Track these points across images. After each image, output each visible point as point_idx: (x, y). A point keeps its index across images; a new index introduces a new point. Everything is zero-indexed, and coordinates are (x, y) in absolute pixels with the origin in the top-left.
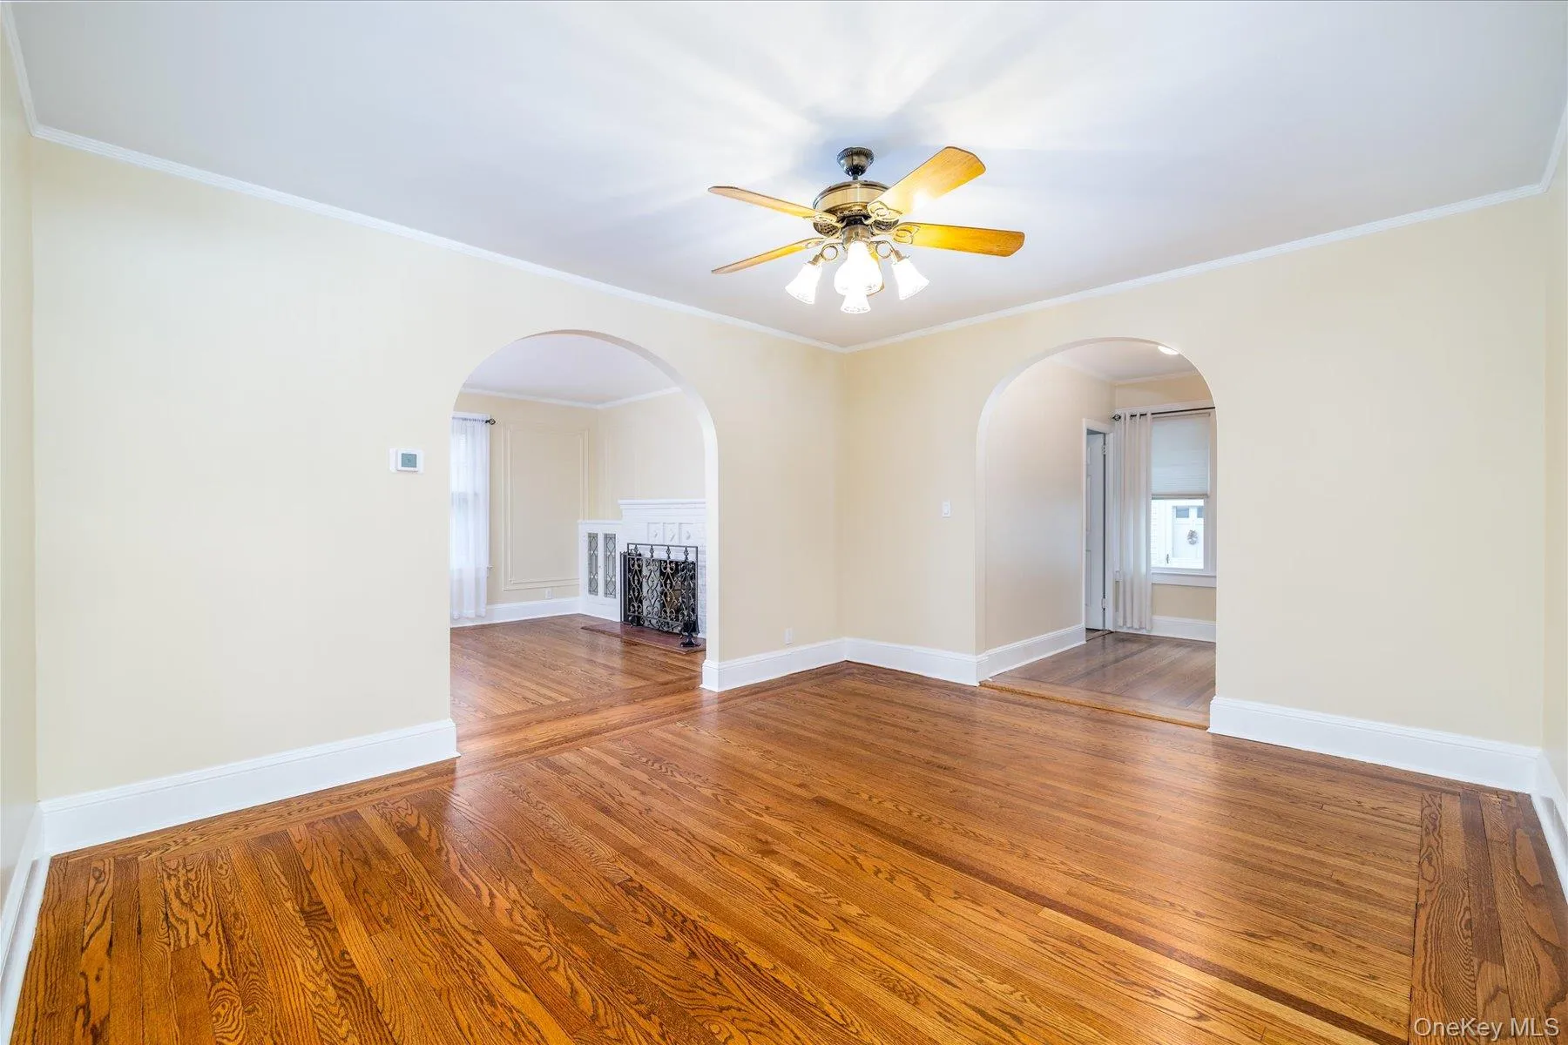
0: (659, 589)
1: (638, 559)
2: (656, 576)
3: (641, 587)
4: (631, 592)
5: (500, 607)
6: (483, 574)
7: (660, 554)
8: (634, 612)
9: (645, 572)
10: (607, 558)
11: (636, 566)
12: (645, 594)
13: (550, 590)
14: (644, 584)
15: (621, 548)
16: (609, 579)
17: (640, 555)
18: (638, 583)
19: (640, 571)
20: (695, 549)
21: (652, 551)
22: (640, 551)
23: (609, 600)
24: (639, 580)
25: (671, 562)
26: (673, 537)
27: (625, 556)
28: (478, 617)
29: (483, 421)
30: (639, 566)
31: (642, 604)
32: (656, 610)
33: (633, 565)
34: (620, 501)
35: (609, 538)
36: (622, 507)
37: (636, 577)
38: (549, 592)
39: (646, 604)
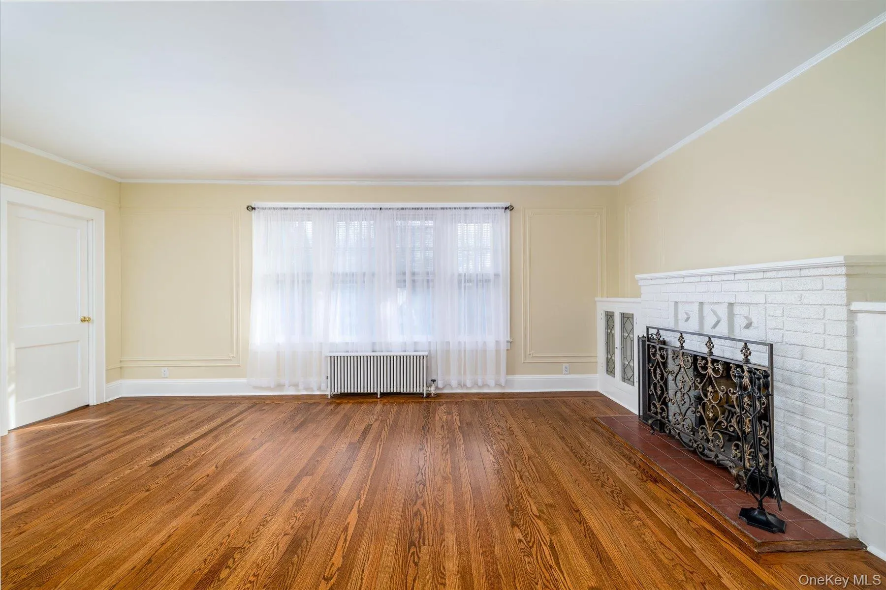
0: (693, 393)
1: (661, 349)
2: (688, 376)
3: (666, 383)
4: (652, 388)
5: (517, 377)
6: (503, 347)
7: (695, 345)
8: (656, 413)
9: (672, 365)
10: (624, 339)
11: (658, 356)
12: (671, 393)
13: (567, 365)
14: (671, 383)
15: (639, 331)
16: (626, 363)
17: (664, 343)
18: (662, 378)
19: (665, 364)
20: (766, 349)
21: (681, 339)
22: (665, 336)
23: (626, 386)
24: (662, 375)
25: (714, 361)
26: (718, 322)
27: (644, 342)
28: (498, 385)
29: (502, 208)
30: (662, 357)
31: (667, 406)
32: (688, 422)
33: (654, 355)
34: (638, 276)
35: (627, 319)
36: (640, 283)
37: (658, 371)
38: (566, 368)
39: (673, 408)
